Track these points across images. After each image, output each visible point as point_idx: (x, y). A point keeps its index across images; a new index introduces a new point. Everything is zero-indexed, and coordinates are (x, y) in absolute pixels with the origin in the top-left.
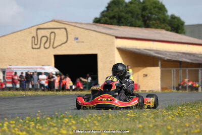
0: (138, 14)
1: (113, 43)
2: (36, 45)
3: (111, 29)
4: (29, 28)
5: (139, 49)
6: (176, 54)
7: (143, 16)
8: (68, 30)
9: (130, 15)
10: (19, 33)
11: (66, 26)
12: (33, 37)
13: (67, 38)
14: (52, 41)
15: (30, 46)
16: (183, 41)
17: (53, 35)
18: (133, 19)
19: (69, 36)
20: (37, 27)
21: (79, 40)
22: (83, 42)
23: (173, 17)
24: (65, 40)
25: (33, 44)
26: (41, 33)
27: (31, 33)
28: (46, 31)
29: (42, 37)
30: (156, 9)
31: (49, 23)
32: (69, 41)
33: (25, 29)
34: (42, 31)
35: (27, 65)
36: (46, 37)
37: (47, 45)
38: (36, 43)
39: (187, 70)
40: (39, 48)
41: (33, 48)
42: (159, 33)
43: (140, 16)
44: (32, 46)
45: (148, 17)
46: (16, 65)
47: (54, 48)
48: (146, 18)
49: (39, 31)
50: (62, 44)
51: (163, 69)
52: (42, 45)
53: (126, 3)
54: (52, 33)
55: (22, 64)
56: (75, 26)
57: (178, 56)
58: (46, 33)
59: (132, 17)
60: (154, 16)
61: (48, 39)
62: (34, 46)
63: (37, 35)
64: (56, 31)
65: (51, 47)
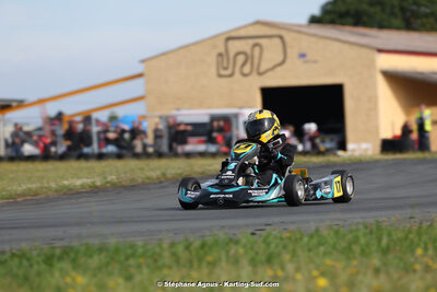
0: (393, 6)
1: (372, 63)
2: (226, 69)
4: (211, 38)
5: (422, 73)
7: (403, 10)
8: (286, 39)
9: (378, 9)
10: (193, 48)
12: (220, 55)
13: (285, 55)
14: (256, 61)
15: (213, 70)
17: (257, 50)
18: (385, 16)
19: (289, 51)
20: (228, 35)
21: (308, 58)
22: (315, 62)
24: (280, 58)
25: (221, 67)
26: (235, 46)
27: (215, 47)
28: (243, 42)
29: (238, 54)
31: (250, 28)
32: (288, 61)
33: (204, 40)
34: (237, 43)
35: (209, 107)
36: (244, 53)
37: (247, 69)
40: (231, 75)
41: (220, 76)
43: (397, 10)
44: (218, 70)
45: (412, 11)
46: (189, 108)
47: (260, 74)
48: (408, 14)
49: (231, 43)
50: (275, 67)
52: (237, 69)
54: (256, 45)
55: (200, 106)
56: (299, 32)
58: (245, 46)
59: (383, 11)
60: (423, 9)
61: (248, 58)
62: (223, 72)
63: (227, 50)
64: (263, 42)
65: (255, 73)
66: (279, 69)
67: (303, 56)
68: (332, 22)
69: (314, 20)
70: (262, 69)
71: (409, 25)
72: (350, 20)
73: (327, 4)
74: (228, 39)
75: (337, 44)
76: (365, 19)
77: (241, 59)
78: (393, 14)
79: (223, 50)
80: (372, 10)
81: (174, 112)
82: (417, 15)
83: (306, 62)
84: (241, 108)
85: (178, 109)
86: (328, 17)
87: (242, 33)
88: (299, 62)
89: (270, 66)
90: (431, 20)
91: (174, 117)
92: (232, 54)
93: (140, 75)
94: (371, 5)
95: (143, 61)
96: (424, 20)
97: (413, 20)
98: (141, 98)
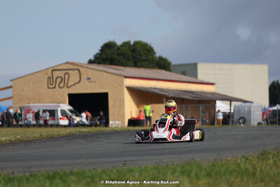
0: (128, 56)
1: (123, 82)
3: (118, 69)
4: (45, 70)
5: (146, 88)
6: (178, 92)
7: (133, 58)
8: (81, 70)
9: (122, 57)
10: (36, 74)
11: (79, 68)
12: (49, 78)
13: (80, 78)
15: (46, 85)
16: (183, 80)
17: (67, 76)
18: (124, 61)
19: (82, 76)
20: (53, 68)
21: (91, 80)
22: (95, 82)
23: (161, 58)
24: (78, 80)
25: (49, 84)
26: (56, 74)
27: (47, 74)
28: (60, 72)
29: (57, 78)
30: (146, 52)
31: (64, 65)
32: (82, 81)
33: (41, 71)
34: (57, 72)
35: (43, 103)
37: (62, 85)
38: (51, 83)
39: (190, 106)
40: (54, 88)
41: (48, 88)
43: (130, 58)
44: (48, 86)
45: (138, 58)
46: (34, 103)
47: (68, 87)
48: (136, 59)
49: (54, 72)
50: (76, 84)
52: (57, 85)
53: (118, 46)
54: (66, 74)
55: (39, 102)
56: (87, 67)
57: (180, 93)
58: (61, 74)
59: (124, 58)
60: (143, 57)
61: (63, 80)
62: (50, 86)
63: (52, 76)
64: (70, 72)
65: (65, 87)
66: (77, 85)
67: (89, 79)
68: (100, 63)
69: (90, 62)
70: (69, 85)
71: (136, 64)
72: (108, 62)
74: (53, 70)
75: (105, 74)
76: (115, 62)
77: (59, 80)
78: (128, 60)
79: (50, 76)
80: (118, 58)
81: (27, 105)
82: (140, 60)
83: (91, 82)
85: (28, 103)
86: (97, 61)
87: (60, 67)
88: (87, 82)
89: (73, 83)
90: (147, 63)
93: (11, 87)
94: (119, 55)
95: (11, 80)
96: (144, 63)
97: (138, 63)
98: (11, 98)
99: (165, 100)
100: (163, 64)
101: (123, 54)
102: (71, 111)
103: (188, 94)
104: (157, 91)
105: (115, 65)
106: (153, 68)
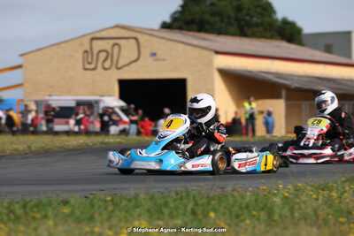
0: (229, 17)
1: (211, 61)
2: (90, 63)
4: (78, 38)
5: (251, 72)
6: (308, 80)
7: (237, 20)
8: (140, 40)
9: (217, 19)
10: (64, 45)
11: (138, 35)
12: (86, 52)
13: (139, 53)
14: (115, 58)
15: (80, 65)
16: (316, 59)
17: (116, 48)
18: (223, 25)
19: (142, 50)
20: (92, 36)
21: (158, 56)
22: (164, 60)
23: (285, 22)
24: (135, 56)
25: (86, 62)
26: (98, 45)
27: (82, 45)
28: (105, 42)
29: (100, 52)
30: (259, 10)
31: (110, 30)
32: (141, 58)
33: (72, 40)
34: (100, 42)
35: (75, 94)
36: (106, 51)
37: (107, 65)
38: (90, 60)
40: (95, 69)
41: (85, 69)
42: (279, 47)
43: (233, 21)
44: (84, 65)
45: (246, 21)
46: (59, 95)
47: (118, 69)
48: (243, 23)
49: (95, 42)
50: (131, 63)
51: (289, 103)
52: (99, 64)
55: (68, 93)
56: (151, 35)
57: (311, 82)
58: (106, 45)
59: (222, 21)
60: (254, 19)
61: (109, 55)
62: (88, 66)
63: (91, 48)
64: (121, 42)
65: (114, 67)
66: (133, 65)
67: (154, 54)
68: (180, 28)
69: (165, 26)
70: (120, 65)
71: (243, 32)
72: (194, 26)
73: (175, 13)
74: (93, 39)
75: (181, 46)
76: (207, 27)
77: (103, 55)
78: (230, 24)
79: (87, 48)
80: (212, 19)
81: (47, 98)
82: (249, 25)
83: (156, 60)
84: (102, 96)
85: (50, 95)
86: (177, 24)
87: (104, 34)
88: (151, 59)
89: (127, 62)
90: (261, 29)
91: (47, 101)
92: (95, 52)
93: (20, 67)
94: (213, 14)
95: (21, 55)
96: (255, 29)
97: (245, 28)
98: (20, 85)
99: (284, 93)
100: (289, 33)
101: (220, 14)
102: (123, 110)
103: (325, 82)
104: (271, 77)
105: (207, 31)
106: (271, 37)
